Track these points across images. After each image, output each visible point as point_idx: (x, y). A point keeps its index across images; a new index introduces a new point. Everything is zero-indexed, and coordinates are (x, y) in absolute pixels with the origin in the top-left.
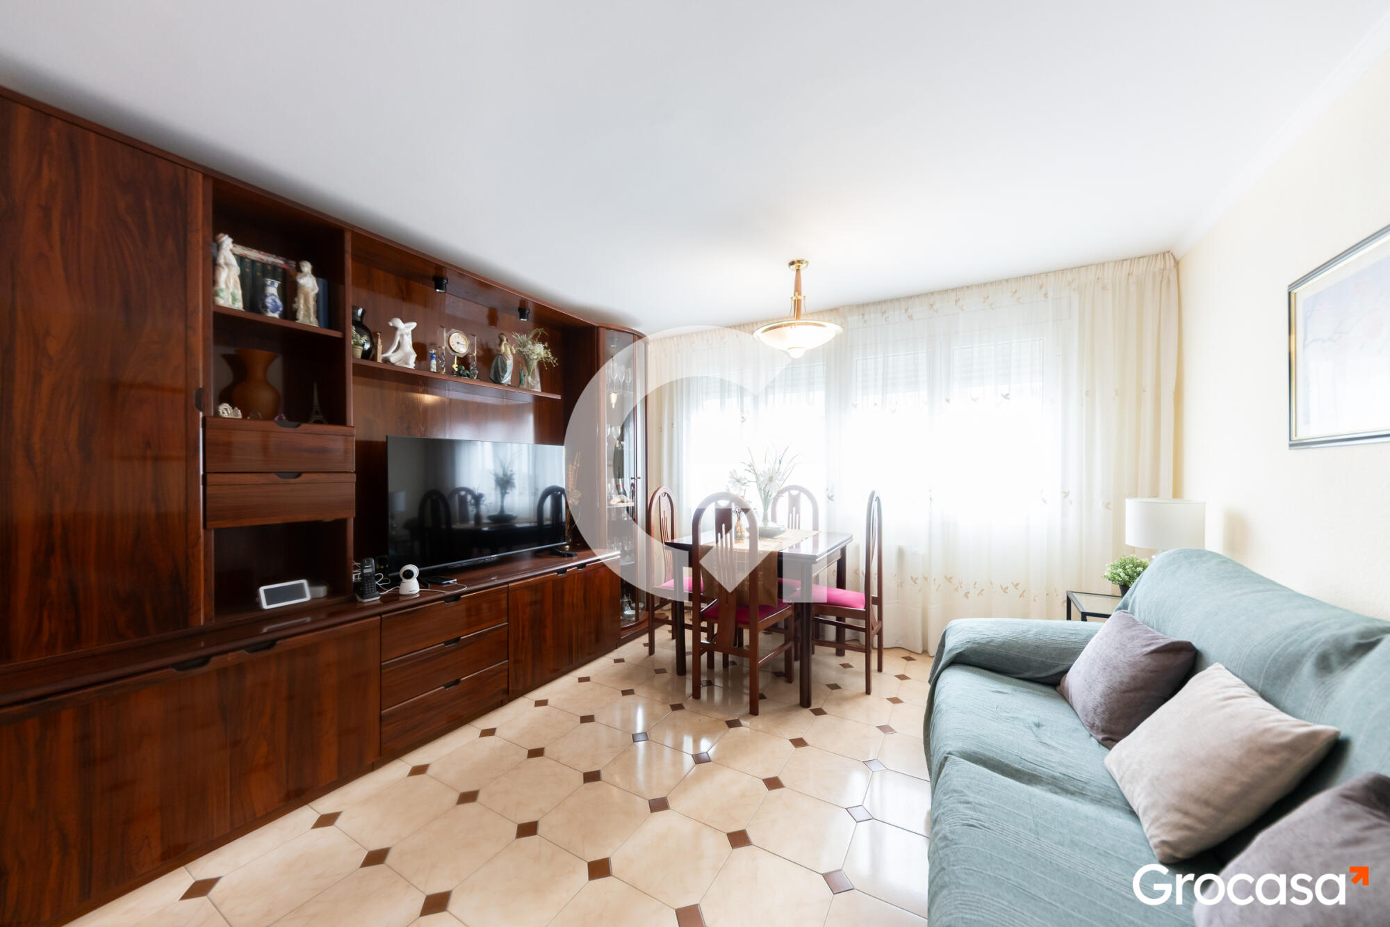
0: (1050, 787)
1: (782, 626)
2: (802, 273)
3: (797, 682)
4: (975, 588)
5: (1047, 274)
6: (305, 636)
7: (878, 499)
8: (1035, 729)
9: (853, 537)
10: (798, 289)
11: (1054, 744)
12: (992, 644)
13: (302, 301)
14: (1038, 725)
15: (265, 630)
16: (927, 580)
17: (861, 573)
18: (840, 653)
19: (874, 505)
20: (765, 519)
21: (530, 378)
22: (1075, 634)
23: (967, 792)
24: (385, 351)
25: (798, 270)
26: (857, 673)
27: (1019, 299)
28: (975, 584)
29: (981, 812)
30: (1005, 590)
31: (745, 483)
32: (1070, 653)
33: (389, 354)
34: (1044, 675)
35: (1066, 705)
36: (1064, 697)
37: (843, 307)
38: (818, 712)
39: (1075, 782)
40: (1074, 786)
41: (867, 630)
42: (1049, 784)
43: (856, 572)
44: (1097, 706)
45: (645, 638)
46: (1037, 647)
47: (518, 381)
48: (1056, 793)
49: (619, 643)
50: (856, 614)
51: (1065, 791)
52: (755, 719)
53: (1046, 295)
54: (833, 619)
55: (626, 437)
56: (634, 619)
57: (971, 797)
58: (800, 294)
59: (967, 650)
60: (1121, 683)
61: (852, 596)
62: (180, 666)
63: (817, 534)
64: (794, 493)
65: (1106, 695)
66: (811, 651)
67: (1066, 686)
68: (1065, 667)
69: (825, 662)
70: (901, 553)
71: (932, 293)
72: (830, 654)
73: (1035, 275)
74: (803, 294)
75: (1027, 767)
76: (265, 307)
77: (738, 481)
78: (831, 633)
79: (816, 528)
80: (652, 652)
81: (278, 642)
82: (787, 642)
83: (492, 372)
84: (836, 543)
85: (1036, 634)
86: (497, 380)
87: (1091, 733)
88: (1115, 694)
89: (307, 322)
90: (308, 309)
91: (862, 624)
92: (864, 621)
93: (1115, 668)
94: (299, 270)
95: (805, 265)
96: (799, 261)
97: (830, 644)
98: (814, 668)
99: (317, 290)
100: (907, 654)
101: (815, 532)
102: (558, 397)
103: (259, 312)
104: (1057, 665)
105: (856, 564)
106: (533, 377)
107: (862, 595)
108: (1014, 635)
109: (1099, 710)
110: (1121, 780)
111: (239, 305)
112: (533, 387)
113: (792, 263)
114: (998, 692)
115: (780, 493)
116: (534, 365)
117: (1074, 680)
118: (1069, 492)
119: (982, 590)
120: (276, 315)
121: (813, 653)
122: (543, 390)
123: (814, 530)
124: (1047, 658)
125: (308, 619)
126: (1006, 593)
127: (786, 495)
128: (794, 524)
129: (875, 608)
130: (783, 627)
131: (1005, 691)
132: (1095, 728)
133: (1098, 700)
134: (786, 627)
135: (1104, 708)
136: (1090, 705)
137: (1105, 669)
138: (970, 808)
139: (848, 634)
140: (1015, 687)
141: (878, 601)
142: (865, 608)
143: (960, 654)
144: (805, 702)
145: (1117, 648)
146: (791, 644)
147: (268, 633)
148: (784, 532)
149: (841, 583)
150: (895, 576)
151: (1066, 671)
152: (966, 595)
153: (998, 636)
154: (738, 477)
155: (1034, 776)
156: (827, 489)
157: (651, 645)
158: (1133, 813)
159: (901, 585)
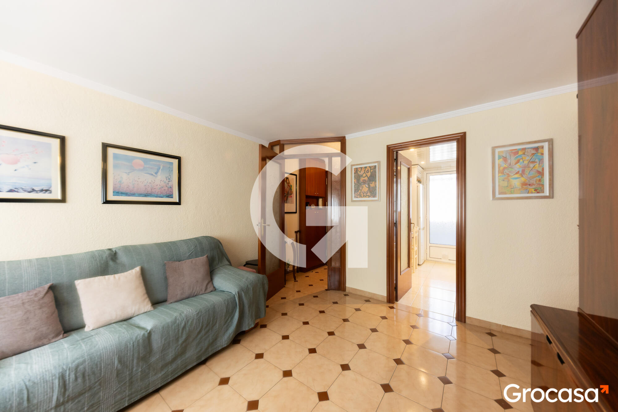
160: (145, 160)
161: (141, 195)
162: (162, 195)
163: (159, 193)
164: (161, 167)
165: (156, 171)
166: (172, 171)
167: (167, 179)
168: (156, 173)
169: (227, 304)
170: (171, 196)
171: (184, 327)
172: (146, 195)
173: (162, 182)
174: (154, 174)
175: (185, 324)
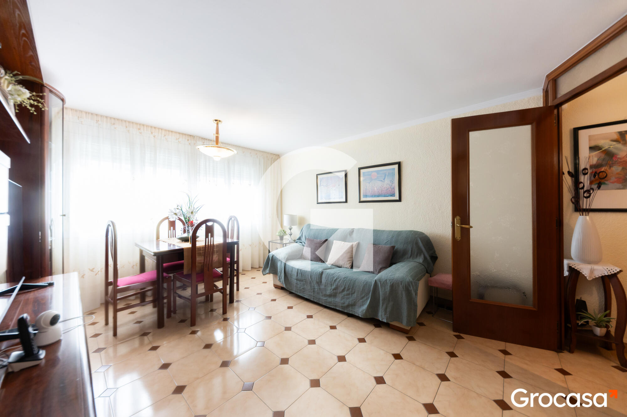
2: (219, 125)
58: (218, 134)
113: (216, 120)
160: (377, 172)
161: (376, 196)
162: (387, 195)
163: (386, 194)
164: (387, 174)
165: (384, 178)
166: (394, 175)
167: (391, 182)
168: (384, 179)
169: (365, 285)
170: (393, 195)
171: (335, 280)
172: (378, 196)
173: (387, 185)
174: (383, 180)
175: (336, 279)
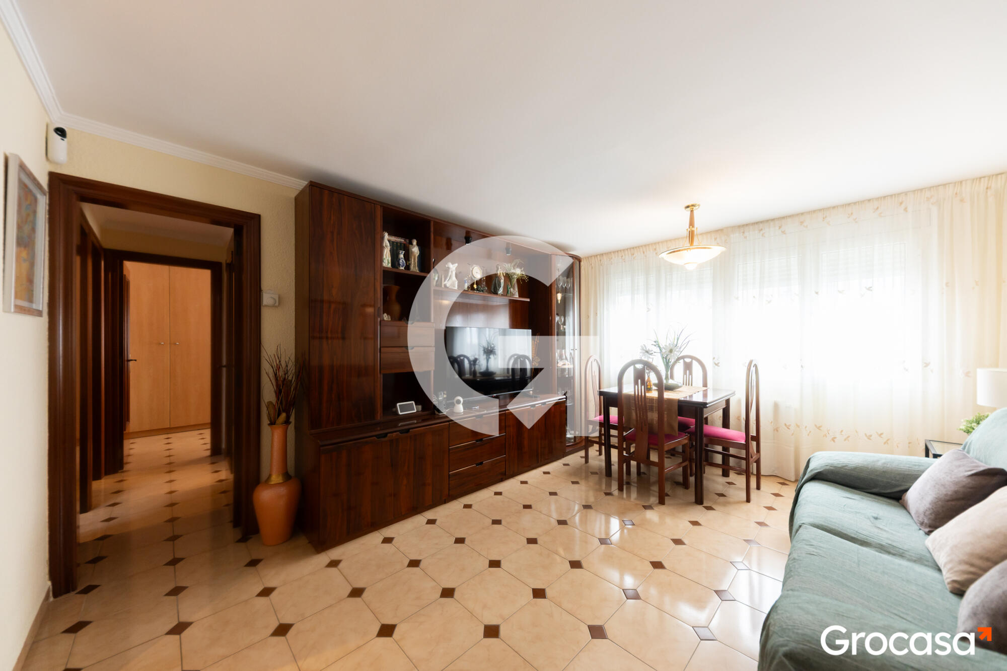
0: (877, 549)
1: (680, 449)
2: (695, 212)
3: (692, 489)
4: (841, 434)
5: (906, 193)
6: (419, 429)
7: (756, 366)
8: (872, 519)
9: (736, 393)
10: (692, 223)
11: (887, 529)
12: (846, 468)
13: (413, 260)
14: (876, 518)
15: (399, 425)
16: (799, 427)
17: (742, 418)
18: (725, 474)
19: (752, 369)
20: (667, 378)
21: (512, 289)
22: (918, 465)
23: (812, 541)
24: (445, 281)
25: (692, 211)
26: (739, 489)
27: (881, 213)
28: (842, 431)
29: (820, 550)
30: (869, 437)
31: (652, 353)
32: (911, 477)
33: (446, 282)
34: (889, 491)
35: (905, 511)
36: (904, 507)
37: (727, 228)
38: (709, 508)
39: (898, 549)
40: (896, 551)
41: (747, 459)
42: (876, 547)
43: (739, 418)
44: (927, 510)
45: (582, 453)
46: (884, 472)
47: (506, 292)
48: (880, 552)
49: (564, 454)
50: (738, 446)
51: (889, 553)
52: (662, 508)
53: (906, 209)
54: (719, 448)
55: (567, 323)
56: (572, 441)
57: (814, 543)
58: (693, 227)
59: (825, 470)
60: (946, 495)
61: (736, 433)
62: (378, 436)
63: (707, 390)
64: (688, 360)
65: (934, 503)
66: (703, 472)
67: (906, 500)
68: (906, 487)
69: (713, 478)
70: (776, 406)
71: (802, 214)
72: (718, 475)
73: (895, 195)
74: (696, 226)
75: (860, 537)
76: (399, 265)
77: (647, 352)
78: (718, 459)
79: (705, 385)
80: (587, 461)
81: (411, 430)
82: (684, 461)
83: (493, 287)
84: (722, 396)
85: (884, 463)
86: (495, 293)
87: (921, 528)
88: (940, 503)
89: (414, 270)
90: (415, 264)
91: (743, 454)
92: (745, 451)
93: (943, 485)
94: (411, 244)
95: (697, 207)
96: (693, 205)
97: (717, 465)
98: (705, 482)
99: (418, 254)
100: (782, 481)
101: (705, 388)
102: (528, 300)
103: (397, 268)
104: (900, 485)
105: (737, 411)
106: (514, 289)
107: (743, 434)
108: (865, 463)
109: (928, 513)
110: (933, 551)
111: (390, 265)
112: (513, 295)
113: (688, 207)
114: (848, 498)
115: (679, 359)
116: (515, 281)
117: (913, 496)
118: (929, 363)
119: (848, 437)
120: (403, 268)
121: (704, 473)
122: (520, 296)
123: (703, 387)
124: (892, 480)
125: (415, 421)
126: (870, 439)
127: (682, 361)
128: (689, 383)
129: (754, 443)
130: (681, 451)
131: (853, 498)
132: (924, 525)
133: (927, 506)
134: (684, 451)
135: (932, 511)
136: (922, 510)
137: (935, 486)
138: (813, 548)
139: (732, 461)
140: (862, 497)
141: (757, 439)
142: (746, 442)
143: (819, 473)
144: (699, 501)
145: (946, 473)
146: (687, 463)
147: (401, 426)
148: (680, 387)
149: (726, 424)
150: (771, 423)
151: (906, 490)
152: (833, 439)
153: (851, 463)
154: (647, 349)
155: (865, 542)
156: (714, 358)
157: (586, 457)
158: (939, 570)
159: (776, 430)
